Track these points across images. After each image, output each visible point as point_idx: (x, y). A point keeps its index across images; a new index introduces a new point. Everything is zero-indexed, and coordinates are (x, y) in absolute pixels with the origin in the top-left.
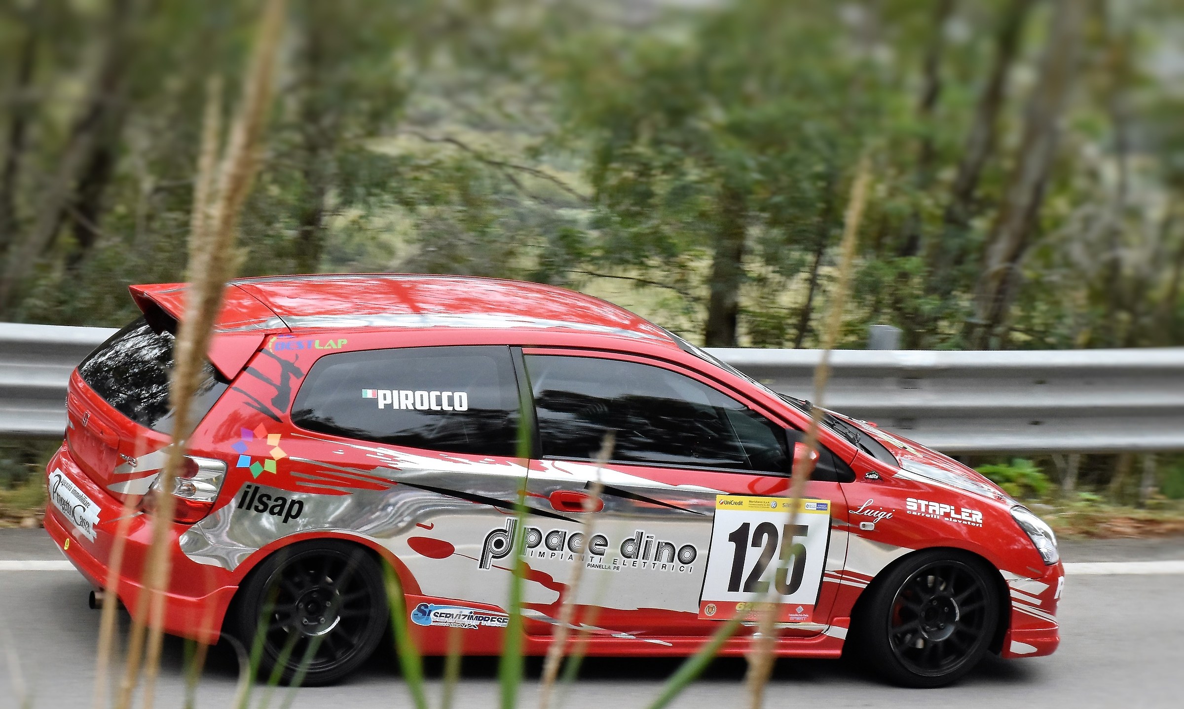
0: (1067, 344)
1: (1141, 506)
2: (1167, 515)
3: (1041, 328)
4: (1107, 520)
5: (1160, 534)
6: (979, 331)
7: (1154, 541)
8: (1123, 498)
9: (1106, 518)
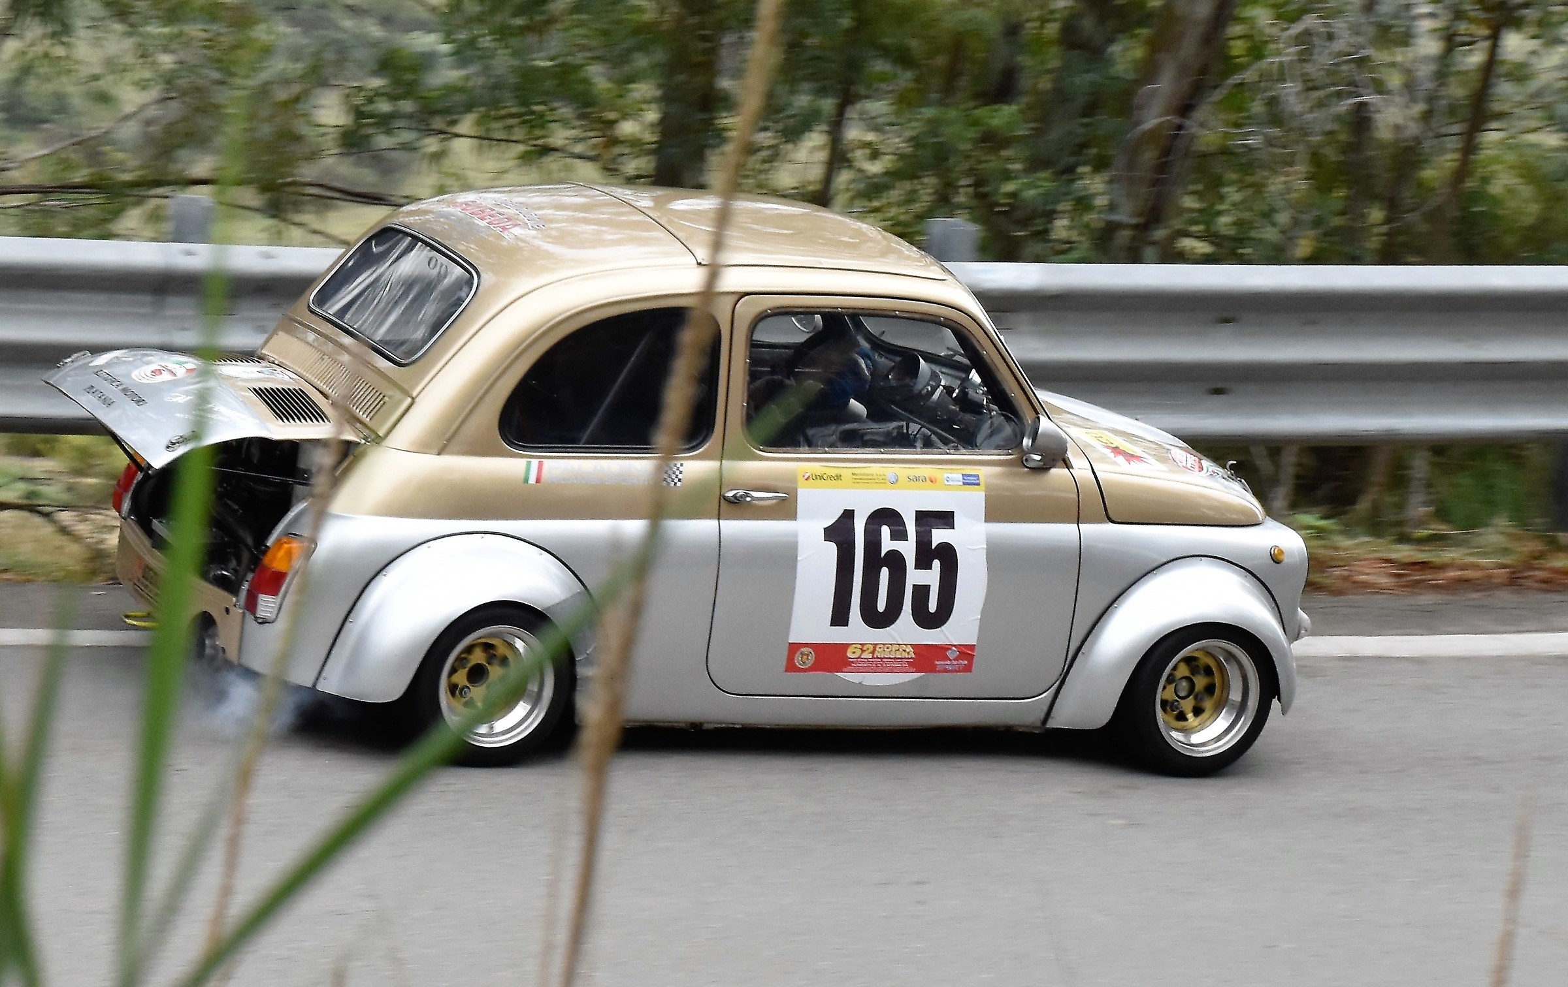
0: (1277, 256)
1: (1403, 539)
2: (1450, 555)
3: (1231, 232)
4: (1344, 563)
5: (1437, 588)
6: (1125, 235)
7: (1427, 599)
8: (1376, 526)
9: (1342, 559)
